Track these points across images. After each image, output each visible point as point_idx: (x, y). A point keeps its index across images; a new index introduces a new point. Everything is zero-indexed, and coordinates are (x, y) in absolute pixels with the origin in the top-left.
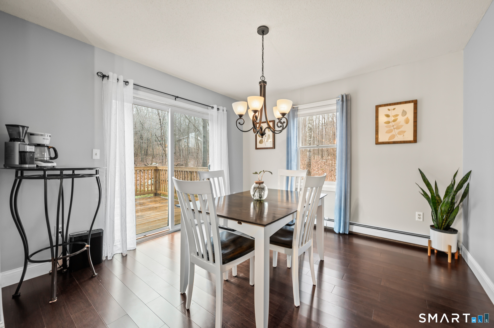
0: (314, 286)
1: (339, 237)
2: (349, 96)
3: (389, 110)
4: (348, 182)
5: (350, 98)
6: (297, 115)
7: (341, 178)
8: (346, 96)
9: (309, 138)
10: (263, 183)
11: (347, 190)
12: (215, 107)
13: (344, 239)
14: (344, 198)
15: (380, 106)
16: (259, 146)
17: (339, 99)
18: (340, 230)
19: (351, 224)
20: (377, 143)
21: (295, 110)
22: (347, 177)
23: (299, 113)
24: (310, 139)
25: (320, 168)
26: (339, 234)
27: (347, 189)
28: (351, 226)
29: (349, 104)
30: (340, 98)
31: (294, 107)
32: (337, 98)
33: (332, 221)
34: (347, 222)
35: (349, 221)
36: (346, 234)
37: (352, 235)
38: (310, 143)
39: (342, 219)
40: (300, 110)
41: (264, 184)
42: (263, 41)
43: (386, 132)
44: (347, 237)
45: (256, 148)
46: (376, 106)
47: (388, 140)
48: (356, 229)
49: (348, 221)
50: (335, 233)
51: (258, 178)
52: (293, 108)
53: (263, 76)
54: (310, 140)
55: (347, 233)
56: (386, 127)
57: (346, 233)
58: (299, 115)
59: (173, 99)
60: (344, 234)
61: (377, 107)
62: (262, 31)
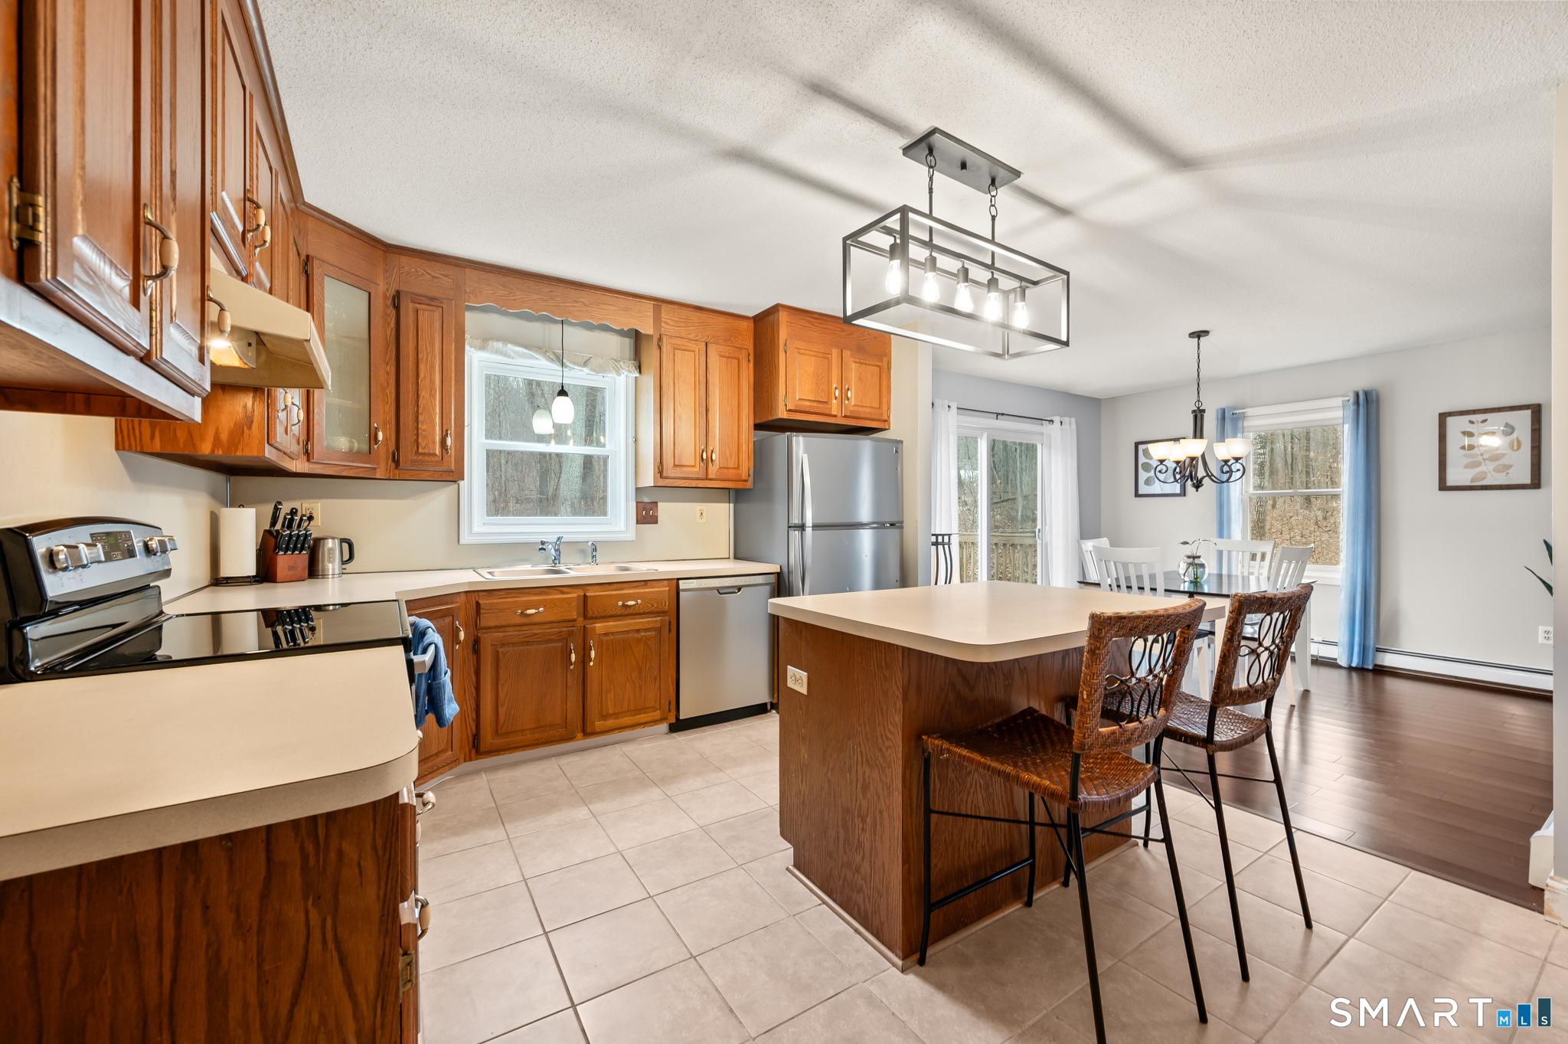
0: (1293, 706)
1: (1350, 677)
2: (1374, 394)
3: (1472, 422)
4: (1370, 567)
5: (1375, 398)
6: (1243, 428)
7: (1354, 558)
8: (1366, 393)
9: (1259, 447)
10: (1199, 557)
11: (1370, 582)
12: (1057, 419)
13: (1363, 680)
14: (1361, 600)
15: (1451, 414)
16: (1143, 489)
17: (1348, 398)
18: (1351, 661)
19: (1378, 650)
20: (1443, 486)
21: (1238, 419)
22: (1368, 555)
23: (1246, 424)
24: (1262, 451)
25: (1298, 538)
26: (1350, 669)
27: (1370, 579)
28: (1380, 655)
29: (1373, 410)
30: (1352, 399)
31: (1235, 412)
32: (1343, 396)
33: (1335, 644)
34: (1369, 647)
35: (1374, 646)
36: (1368, 670)
37: (1381, 671)
38: (1262, 462)
39: (1357, 638)
40: (1250, 418)
41: (1201, 559)
42: (1199, 348)
43: (1466, 467)
44: (1370, 676)
45: (1137, 495)
46: (1440, 414)
47: (1471, 482)
48: (1389, 660)
49: (1371, 643)
50: (1340, 667)
51: (1189, 550)
52: (1233, 414)
53: (1199, 401)
54: (1261, 454)
55: (1371, 667)
56: (1465, 455)
57: (1366, 667)
58: (1249, 427)
59: (993, 418)
60: (1361, 670)
61: (1443, 417)
62: (1198, 335)
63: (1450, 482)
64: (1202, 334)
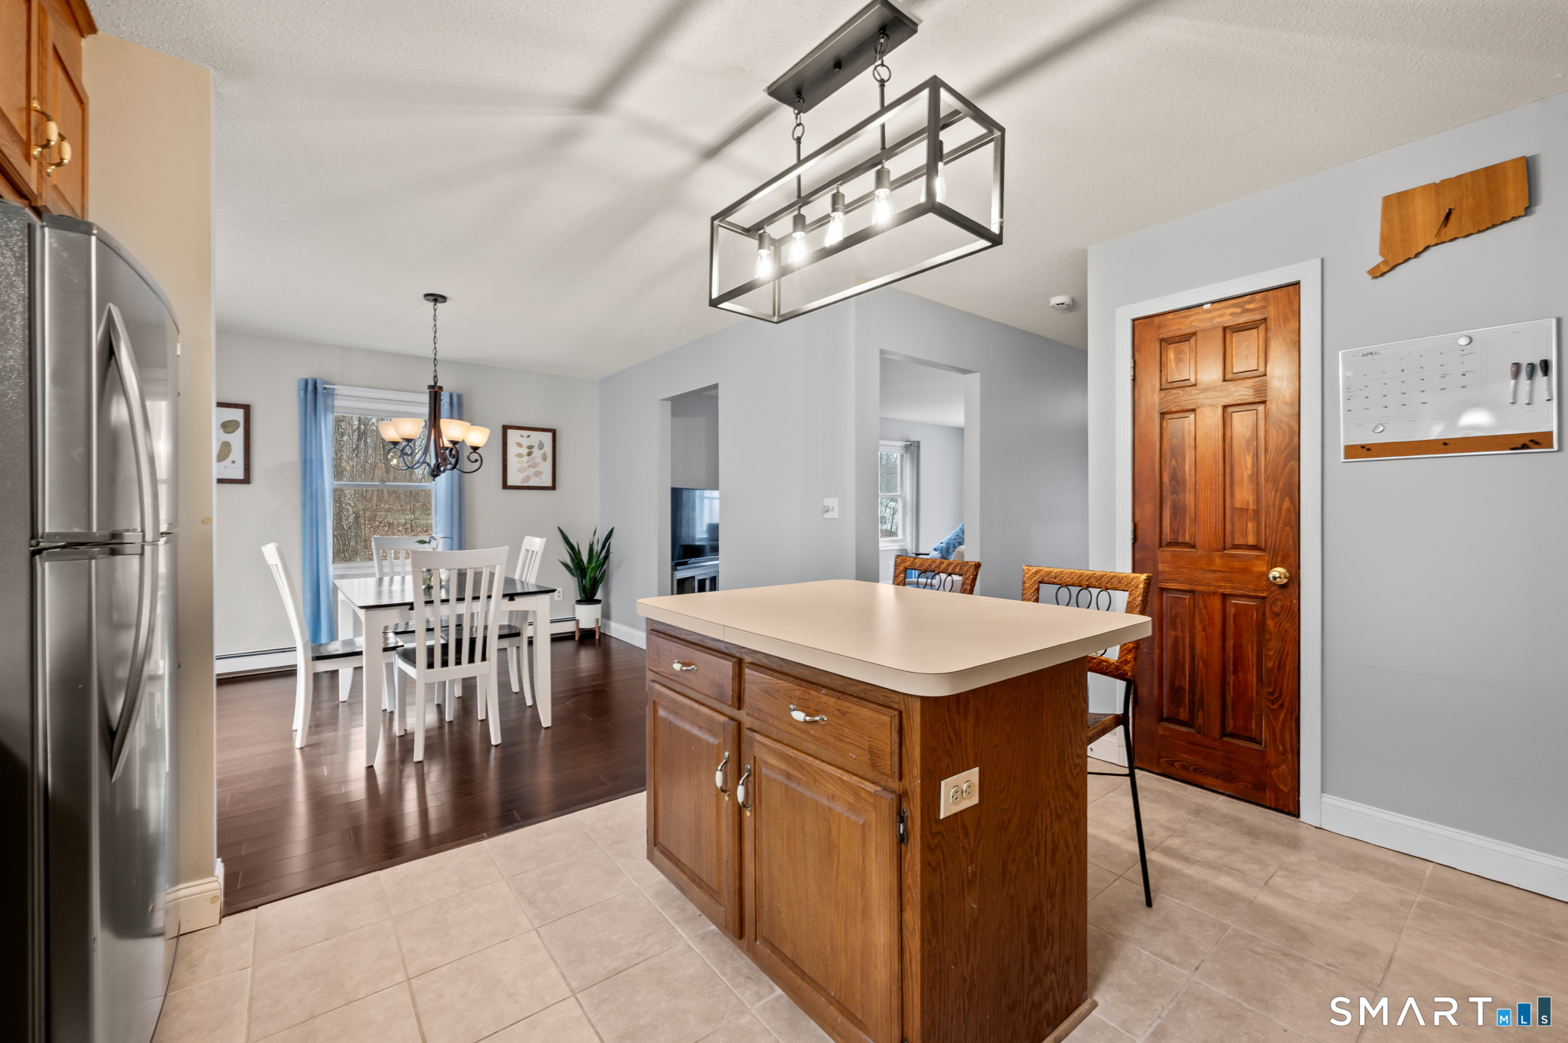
3: (522, 436)
6: (333, 407)
20: (505, 486)
21: (328, 395)
23: (336, 402)
31: (326, 386)
40: (339, 397)
43: (518, 471)
46: (503, 426)
47: (520, 483)
52: (324, 388)
56: (518, 462)
61: (505, 429)
62: (437, 298)
63: (510, 483)
64: (439, 299)
